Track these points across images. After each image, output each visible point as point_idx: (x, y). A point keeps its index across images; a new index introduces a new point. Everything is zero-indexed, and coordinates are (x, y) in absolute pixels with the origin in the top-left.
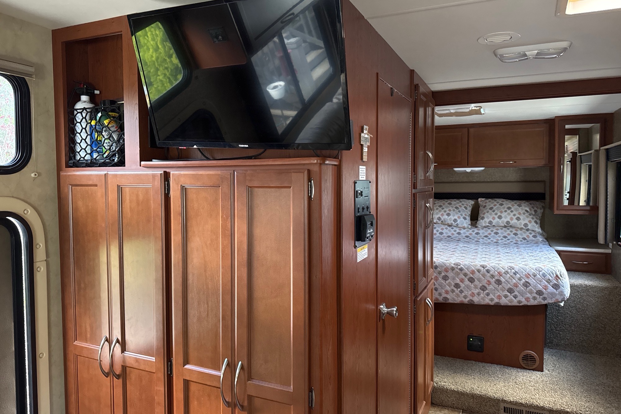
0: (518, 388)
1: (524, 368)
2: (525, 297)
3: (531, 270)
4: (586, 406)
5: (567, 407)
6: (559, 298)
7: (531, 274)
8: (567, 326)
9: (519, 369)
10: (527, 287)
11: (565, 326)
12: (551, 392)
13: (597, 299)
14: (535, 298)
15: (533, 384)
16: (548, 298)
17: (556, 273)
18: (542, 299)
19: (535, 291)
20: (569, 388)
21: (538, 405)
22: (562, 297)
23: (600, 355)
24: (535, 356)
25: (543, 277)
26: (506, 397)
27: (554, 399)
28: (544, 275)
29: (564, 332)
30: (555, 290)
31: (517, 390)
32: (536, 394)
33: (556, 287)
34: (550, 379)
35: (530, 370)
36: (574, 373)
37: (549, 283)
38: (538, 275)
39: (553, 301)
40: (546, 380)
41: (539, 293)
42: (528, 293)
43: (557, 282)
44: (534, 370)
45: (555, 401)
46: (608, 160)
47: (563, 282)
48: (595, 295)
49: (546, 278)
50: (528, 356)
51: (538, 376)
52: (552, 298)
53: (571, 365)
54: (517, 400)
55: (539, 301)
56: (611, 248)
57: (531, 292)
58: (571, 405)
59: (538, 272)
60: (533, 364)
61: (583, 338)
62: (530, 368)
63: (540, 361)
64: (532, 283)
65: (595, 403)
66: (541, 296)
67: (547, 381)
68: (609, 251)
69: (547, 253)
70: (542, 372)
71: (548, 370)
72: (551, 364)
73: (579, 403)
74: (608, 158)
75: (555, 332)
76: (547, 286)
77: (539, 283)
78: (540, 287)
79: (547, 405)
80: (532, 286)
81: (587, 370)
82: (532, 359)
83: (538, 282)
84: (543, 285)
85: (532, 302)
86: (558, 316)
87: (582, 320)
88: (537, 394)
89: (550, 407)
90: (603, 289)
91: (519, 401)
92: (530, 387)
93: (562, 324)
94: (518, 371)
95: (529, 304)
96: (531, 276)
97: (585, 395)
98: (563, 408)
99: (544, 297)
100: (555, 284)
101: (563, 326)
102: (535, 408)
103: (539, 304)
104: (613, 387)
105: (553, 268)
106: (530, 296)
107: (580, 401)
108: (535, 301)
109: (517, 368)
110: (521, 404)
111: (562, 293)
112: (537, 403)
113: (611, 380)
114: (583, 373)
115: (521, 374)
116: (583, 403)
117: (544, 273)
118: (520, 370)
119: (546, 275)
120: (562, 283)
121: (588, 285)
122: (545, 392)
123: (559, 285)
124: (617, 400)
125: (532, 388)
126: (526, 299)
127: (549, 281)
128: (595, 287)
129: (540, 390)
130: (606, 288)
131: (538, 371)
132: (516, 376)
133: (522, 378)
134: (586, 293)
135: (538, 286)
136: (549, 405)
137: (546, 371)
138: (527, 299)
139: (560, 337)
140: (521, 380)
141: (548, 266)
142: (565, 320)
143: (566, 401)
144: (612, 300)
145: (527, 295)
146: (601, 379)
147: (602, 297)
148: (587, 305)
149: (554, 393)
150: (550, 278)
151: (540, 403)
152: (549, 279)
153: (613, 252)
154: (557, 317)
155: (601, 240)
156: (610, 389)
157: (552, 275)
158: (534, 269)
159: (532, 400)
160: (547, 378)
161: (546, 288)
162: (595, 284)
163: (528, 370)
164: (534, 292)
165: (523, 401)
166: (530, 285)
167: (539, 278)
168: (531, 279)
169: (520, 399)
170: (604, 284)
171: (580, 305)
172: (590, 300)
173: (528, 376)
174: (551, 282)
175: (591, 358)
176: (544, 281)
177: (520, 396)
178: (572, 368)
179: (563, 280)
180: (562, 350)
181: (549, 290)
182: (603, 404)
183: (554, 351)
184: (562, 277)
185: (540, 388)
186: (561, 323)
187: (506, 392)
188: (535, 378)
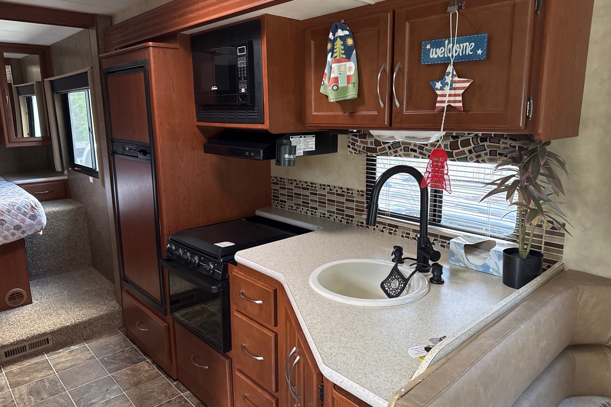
0: (14, 328)
1: (13, 308)
2: (3, 236)
3: (3, 206)
4: (81, 315)
5: (66, 322)
6: (38, 228)
7: (4, 210)
8: (43, 254)
9: (7, 311)
10: (2, 225)
11: (40, 255)
12: (47, 317)
13: (65, 222)
14: (13, 234)
15: (27, 318)
16: (26, 230)
17: (30, 204)
18: (21, 233)
19: (13, 227)
20: (61, 306)
21: (40, 333)
22: (41, 226)
23: (76, 270)
24: (22, 291)
25: (18, 211)
26: (4, 341)
27: (52, 321)
28: (19, 209)
29: (41, 261)
30: (33, 221)
31: (14, 330)
32: (34, 325)
33: (33, 217)
34: (41, 306)
35: (19, 307)
36: (61, 293)
37: (26, 216)
38: (12, 210)
39: (32, 233)
40: (38, 309)
41: (17, 228)
42: (5, 231)
43: (34, 213)
44: (22, 305)
45: (54, 322)
46: (54, 92)
47: (39, 211)
48: (63, 219)
49: (21, 212)
50: (14, 294)
51: (29, 309)
52: (31, 230)
53: (55, 287)
54: (18, 339)
55: (19, 235)
56: (67, 174)
57: (8, 229)
58: (69, 319)
59: (11, 207)
60: (21, 300)
61: (59, 260)
62: (20, 305)
63: (27, 295)
64: (8, 219)
65: (87, 308)
66: (20, 230)
67: (40, 309)
68: (65, 177)
69: (10, 188)
70: (31, 304)
71: (37, 300)
72: (36, 294)
73: (75, 314)
74: (53, 90)
75: (32, 264)
76: (25, 219)
77: (16, 218)
78: (17, 222)
79: (48, 329)
80: (9, 222)
81: (70, 286)
82: (20, 295)
83: (14, 217)
84: (20, 219)
85: (12, 239)
86: (32, 247)
87: (56, 244)
88: (36, 325)
89: (52, 330)
90: (69, 212)
91: (20, 339)
92: (26, 322)
93: (38, 253)
94: (7, 313)
95: (8, 242)
96: (5, 213)
97: (77, 306)
98: (63, 325)
99: (23, 231)
100: (32, 215)
101: (39, 255)
102: (37, 337)
103: (19, 239)
104: (95, 291)
105: (27, 200)
106: (8, 233)
107: (75, 313)
108: (14, 237)
109: (5, 310)
110: (23, 340)
111: (40, 223)
112: (38, 332)
113: (92, 286)
114: (67, 289)
115: (12, 315)
116: (78, 313)
117: (18, 207)
118: (9, 312)
119: (21, 209)
120: (38, 213)
121: (56, 211)
122: (42, 319)
123: (36, 216)
124: (102, 299)
125: (28, 321)
126: (3, 238)
127: (26, 214)
128: (63, 211)
129: (36, 320)
130: (72, 210)
131: (27, 305)
132: (7, 318)
133: (14, 317)
134: (56, 219)
135: (14, 221)
136: (50, 328)
137: (35, 302)
138: (5, 237)
139: (38, 267)
140: (14, 319)
141: (20, 199)
142: (40, 249)
143: (63, 318)
144: (78, 220)
145: (4, 234)
146: (84, 288)
147: (70, 219)
148: (58, 229)
149: (50, 316)
150: (26, 210)
151: (41, 331)
152: (25, 212)
153: (69, 177)
154: (32, 249)
155: (58, 168)
156: (94, 293)
157: (27, 207)
158: (7, 205)
159: (32, 332)
160: (39, 307)
161: (23, 221)
162: (62, 209)
163: (17, 308)
164: (11, 228)
165: (24, 337)
166: (6, 222)
167: (14, 213)
168: (5, 216)
169: (20, 336)
170: (69, 207)
171: (52, 231)
172: (59, 224)
173: (20, 313)
174: (27, 214)
175: (70, 275)
176: (20, 215)
177: (20, 333)
178: (57, 290)
179: (39, 210)
180: (42, 278)
181: (27, 223)
182: (93, 307)
183: (35, 281)
184: (37, 207)
185: (36, 318)
186: (36, 253)
187: (3, 337)
188: (27, 312)
